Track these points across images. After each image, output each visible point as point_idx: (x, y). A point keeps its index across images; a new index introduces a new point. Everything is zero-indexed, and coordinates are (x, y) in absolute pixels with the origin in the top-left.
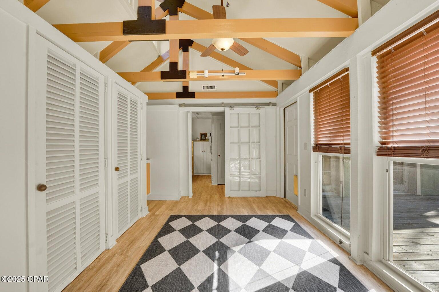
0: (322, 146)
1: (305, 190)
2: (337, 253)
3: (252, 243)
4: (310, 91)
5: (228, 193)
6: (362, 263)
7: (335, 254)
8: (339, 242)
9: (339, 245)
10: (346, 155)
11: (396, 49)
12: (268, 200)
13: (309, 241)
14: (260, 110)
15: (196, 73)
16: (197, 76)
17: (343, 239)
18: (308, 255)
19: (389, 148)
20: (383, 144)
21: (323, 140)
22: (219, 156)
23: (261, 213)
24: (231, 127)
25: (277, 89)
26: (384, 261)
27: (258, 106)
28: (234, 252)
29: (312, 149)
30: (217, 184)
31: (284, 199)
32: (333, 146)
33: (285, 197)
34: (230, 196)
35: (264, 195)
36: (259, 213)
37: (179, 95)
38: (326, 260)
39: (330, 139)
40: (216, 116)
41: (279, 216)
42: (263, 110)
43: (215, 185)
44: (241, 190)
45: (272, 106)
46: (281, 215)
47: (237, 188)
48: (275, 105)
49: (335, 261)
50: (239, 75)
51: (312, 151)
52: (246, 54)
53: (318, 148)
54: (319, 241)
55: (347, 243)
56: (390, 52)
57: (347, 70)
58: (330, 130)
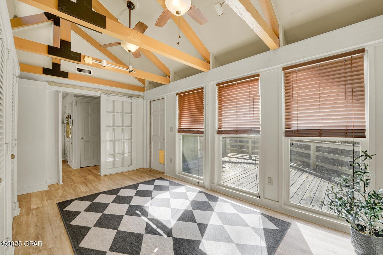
0: (184, 129)
1: (171, 159)
2: (199, 188)
3: (154, 198)
4: (177, 94)
5: (103, 171)
6: (211, 189)
7: (199, 189)
8: (198, 183)
9: (198, 184)
10: (201, 135)
11: (226, 86)
12: (140, 172)
13: (183, 187)
14: (132, 100)
15: (91, 59)
16: (93, 63)
17: (199, 181)
18: (188, 194)
19: (223, 131)
20: (219, 128)
21: (183, 126)
22: (83, 138)
23: (143, 181)
24: (107, 112)
25: (144, 86)
26: (219, 184)
27: (130, 96)
28: (148, 207)
29: (177, 131)
30: (79, 168)
31: (150, 168)
32: (191, 130)
33: (150, 167)
34: (105, 174)
35: (135, 169)
36: (141, 181)
37: (46, 71)
38: (197, 193)
39: (190, 125)
40: (80, 99)
41: (156, 179)
42: (134, 100)
43: (78, 168)
44: (116, 168)
45: (141, 98)
46: (157, 179)
47: (111, 167)
48: (143, 97)
49: (200, 192)
50: (132, 72)
51: (177, 133)
52: (138, 57)
53: (181, 131)
54: (188, 186)
55: (202, 182)
56: (223, 87)
57: (203, 88)
58: (190, 120)
